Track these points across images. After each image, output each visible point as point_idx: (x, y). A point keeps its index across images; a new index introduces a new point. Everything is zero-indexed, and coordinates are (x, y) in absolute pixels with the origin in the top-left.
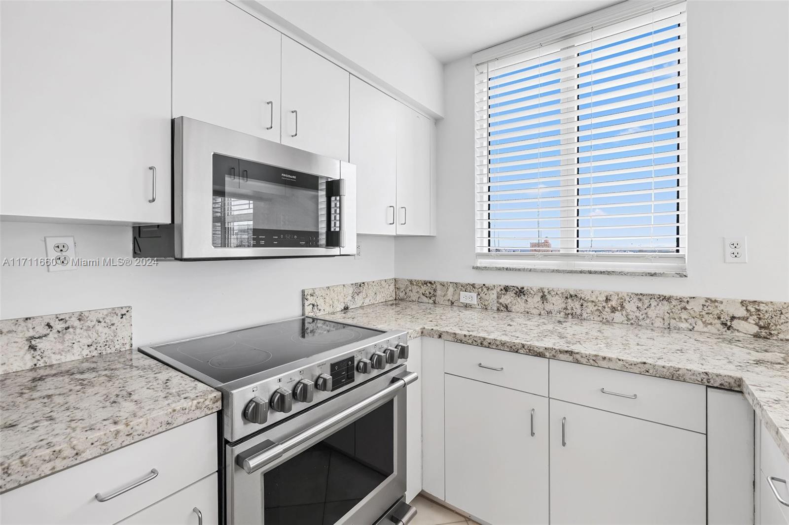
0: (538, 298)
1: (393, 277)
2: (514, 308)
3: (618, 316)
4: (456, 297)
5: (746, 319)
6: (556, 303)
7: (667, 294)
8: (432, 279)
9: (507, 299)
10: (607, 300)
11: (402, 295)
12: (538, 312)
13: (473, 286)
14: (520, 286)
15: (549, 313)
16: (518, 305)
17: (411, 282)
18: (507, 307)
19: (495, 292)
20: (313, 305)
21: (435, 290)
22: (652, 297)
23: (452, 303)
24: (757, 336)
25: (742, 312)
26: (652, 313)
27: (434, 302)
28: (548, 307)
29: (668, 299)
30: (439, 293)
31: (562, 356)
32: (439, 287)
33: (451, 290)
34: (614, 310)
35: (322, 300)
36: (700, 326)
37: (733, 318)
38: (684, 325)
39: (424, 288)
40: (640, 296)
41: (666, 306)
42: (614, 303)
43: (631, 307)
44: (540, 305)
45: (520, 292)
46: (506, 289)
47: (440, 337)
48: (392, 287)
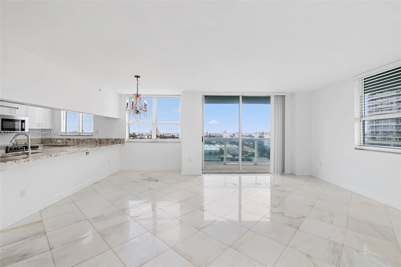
0: (72, 140)
1: (41, 138)
2: (68, 142)
3: (84, 142)
4: (57, 141)
5: (98, 141)
6: (75, 141)
7: (90, 138)
8: (51, 138)
9: (67, 141)
10: (83, 140)
11: (43, 142)
12: (72, 143)
13: (60, 139)
14: (69, 138)
15: (74, 143)
16: (69, 142)
17: (46, 139)
18: (67, 142)
19: (65, 140)
20: (16, 143)
21: (52, 140)
22: (88, 139)
23: (56, 143)
24: (99, 143)
25: (98, 140)
26: (89, 141)
27: (52, 143)
28: (74, 142)
29: (90, 139)
30: (53, 141)
31: (65, 146)
32: (53, 140)
33: (55, 140)
34: (84, 141)
35: (19, 142)
36: (94, 143)
37: (97, 141)
38: (92, 142)
39: (49, 140)
40: (87, 139)
41: (90, 140)
42: (84, 140)
43: (86, 140)
44: (73, 142)
45: (69, 139)
46: (67, 139)
47: (47, 146)
48: (40, 140)
